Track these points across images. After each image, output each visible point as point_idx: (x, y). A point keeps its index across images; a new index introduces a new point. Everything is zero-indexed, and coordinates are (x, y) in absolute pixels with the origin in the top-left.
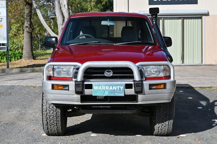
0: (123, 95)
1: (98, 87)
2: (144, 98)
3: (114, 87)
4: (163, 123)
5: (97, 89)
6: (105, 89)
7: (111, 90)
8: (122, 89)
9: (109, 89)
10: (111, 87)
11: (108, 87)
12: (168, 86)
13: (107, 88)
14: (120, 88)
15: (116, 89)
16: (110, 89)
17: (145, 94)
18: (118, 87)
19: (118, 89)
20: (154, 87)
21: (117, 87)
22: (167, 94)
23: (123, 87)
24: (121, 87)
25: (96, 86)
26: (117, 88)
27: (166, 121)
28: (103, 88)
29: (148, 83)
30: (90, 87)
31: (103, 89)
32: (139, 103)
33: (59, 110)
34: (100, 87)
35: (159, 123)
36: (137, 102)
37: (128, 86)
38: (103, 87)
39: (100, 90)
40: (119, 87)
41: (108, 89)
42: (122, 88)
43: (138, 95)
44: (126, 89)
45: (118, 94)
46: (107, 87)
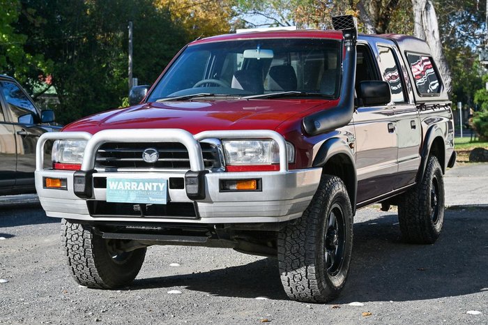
0: (164, 202)
1: (117, 183)
2: (212, 209)
3: (146, 184)
4: (294, 272)
5: (115, 188)
6: (129, 189)
7: (141, 190)
8: (161, 190)
9: (137, 187)
10: (141, 184)
11: (136, 184)
12: (266, 186)
13: (134, 186)
14: (158, 186)
15: (150, 189)
16: (139, 189)
17: (211, 202)
18: (155, 184)
19: (155, 189)
20: (234, 187)
21: (153, 184)
22: (266, 204)
23: (163, 184)
24: (160, 184)
25: (113, 183)
26: (153, 186)
27: (299, 267)
28: (126, 186)
29: (216, 177)
30: (102, 183)
31: (126, 189)
32: (203, 221)
33: (88, 234)
34: (121, 183)
35: (286, 271)
36: (199, 218)
37: (176, 183)
38: (126, 183)
39: (121, 190)
40: (157, 184)
41: (136, 189)
42: (163, 186)
43: (196, 203)
44: (171, 188)
45: (154, 200)
46: (133, 183)
